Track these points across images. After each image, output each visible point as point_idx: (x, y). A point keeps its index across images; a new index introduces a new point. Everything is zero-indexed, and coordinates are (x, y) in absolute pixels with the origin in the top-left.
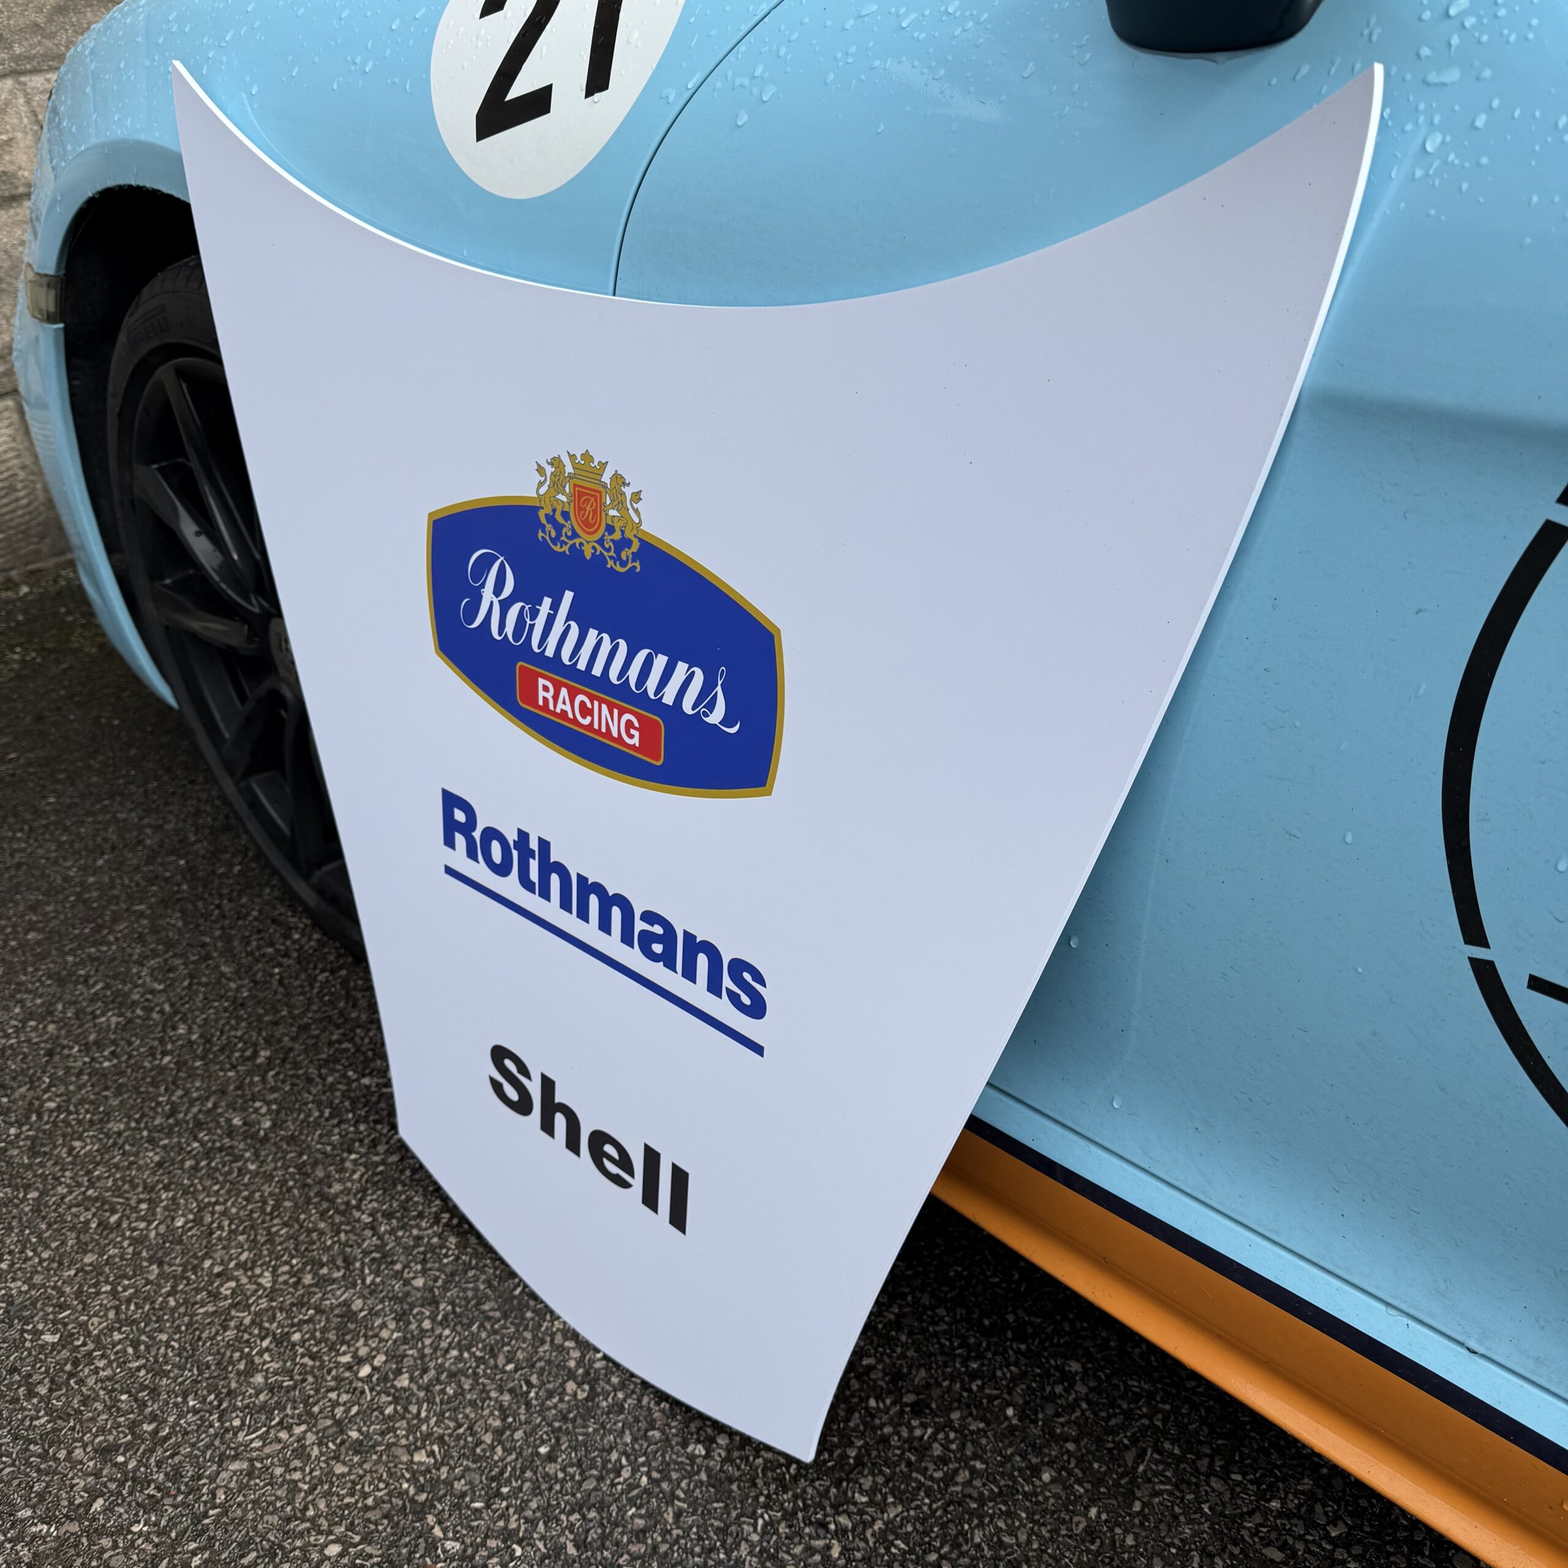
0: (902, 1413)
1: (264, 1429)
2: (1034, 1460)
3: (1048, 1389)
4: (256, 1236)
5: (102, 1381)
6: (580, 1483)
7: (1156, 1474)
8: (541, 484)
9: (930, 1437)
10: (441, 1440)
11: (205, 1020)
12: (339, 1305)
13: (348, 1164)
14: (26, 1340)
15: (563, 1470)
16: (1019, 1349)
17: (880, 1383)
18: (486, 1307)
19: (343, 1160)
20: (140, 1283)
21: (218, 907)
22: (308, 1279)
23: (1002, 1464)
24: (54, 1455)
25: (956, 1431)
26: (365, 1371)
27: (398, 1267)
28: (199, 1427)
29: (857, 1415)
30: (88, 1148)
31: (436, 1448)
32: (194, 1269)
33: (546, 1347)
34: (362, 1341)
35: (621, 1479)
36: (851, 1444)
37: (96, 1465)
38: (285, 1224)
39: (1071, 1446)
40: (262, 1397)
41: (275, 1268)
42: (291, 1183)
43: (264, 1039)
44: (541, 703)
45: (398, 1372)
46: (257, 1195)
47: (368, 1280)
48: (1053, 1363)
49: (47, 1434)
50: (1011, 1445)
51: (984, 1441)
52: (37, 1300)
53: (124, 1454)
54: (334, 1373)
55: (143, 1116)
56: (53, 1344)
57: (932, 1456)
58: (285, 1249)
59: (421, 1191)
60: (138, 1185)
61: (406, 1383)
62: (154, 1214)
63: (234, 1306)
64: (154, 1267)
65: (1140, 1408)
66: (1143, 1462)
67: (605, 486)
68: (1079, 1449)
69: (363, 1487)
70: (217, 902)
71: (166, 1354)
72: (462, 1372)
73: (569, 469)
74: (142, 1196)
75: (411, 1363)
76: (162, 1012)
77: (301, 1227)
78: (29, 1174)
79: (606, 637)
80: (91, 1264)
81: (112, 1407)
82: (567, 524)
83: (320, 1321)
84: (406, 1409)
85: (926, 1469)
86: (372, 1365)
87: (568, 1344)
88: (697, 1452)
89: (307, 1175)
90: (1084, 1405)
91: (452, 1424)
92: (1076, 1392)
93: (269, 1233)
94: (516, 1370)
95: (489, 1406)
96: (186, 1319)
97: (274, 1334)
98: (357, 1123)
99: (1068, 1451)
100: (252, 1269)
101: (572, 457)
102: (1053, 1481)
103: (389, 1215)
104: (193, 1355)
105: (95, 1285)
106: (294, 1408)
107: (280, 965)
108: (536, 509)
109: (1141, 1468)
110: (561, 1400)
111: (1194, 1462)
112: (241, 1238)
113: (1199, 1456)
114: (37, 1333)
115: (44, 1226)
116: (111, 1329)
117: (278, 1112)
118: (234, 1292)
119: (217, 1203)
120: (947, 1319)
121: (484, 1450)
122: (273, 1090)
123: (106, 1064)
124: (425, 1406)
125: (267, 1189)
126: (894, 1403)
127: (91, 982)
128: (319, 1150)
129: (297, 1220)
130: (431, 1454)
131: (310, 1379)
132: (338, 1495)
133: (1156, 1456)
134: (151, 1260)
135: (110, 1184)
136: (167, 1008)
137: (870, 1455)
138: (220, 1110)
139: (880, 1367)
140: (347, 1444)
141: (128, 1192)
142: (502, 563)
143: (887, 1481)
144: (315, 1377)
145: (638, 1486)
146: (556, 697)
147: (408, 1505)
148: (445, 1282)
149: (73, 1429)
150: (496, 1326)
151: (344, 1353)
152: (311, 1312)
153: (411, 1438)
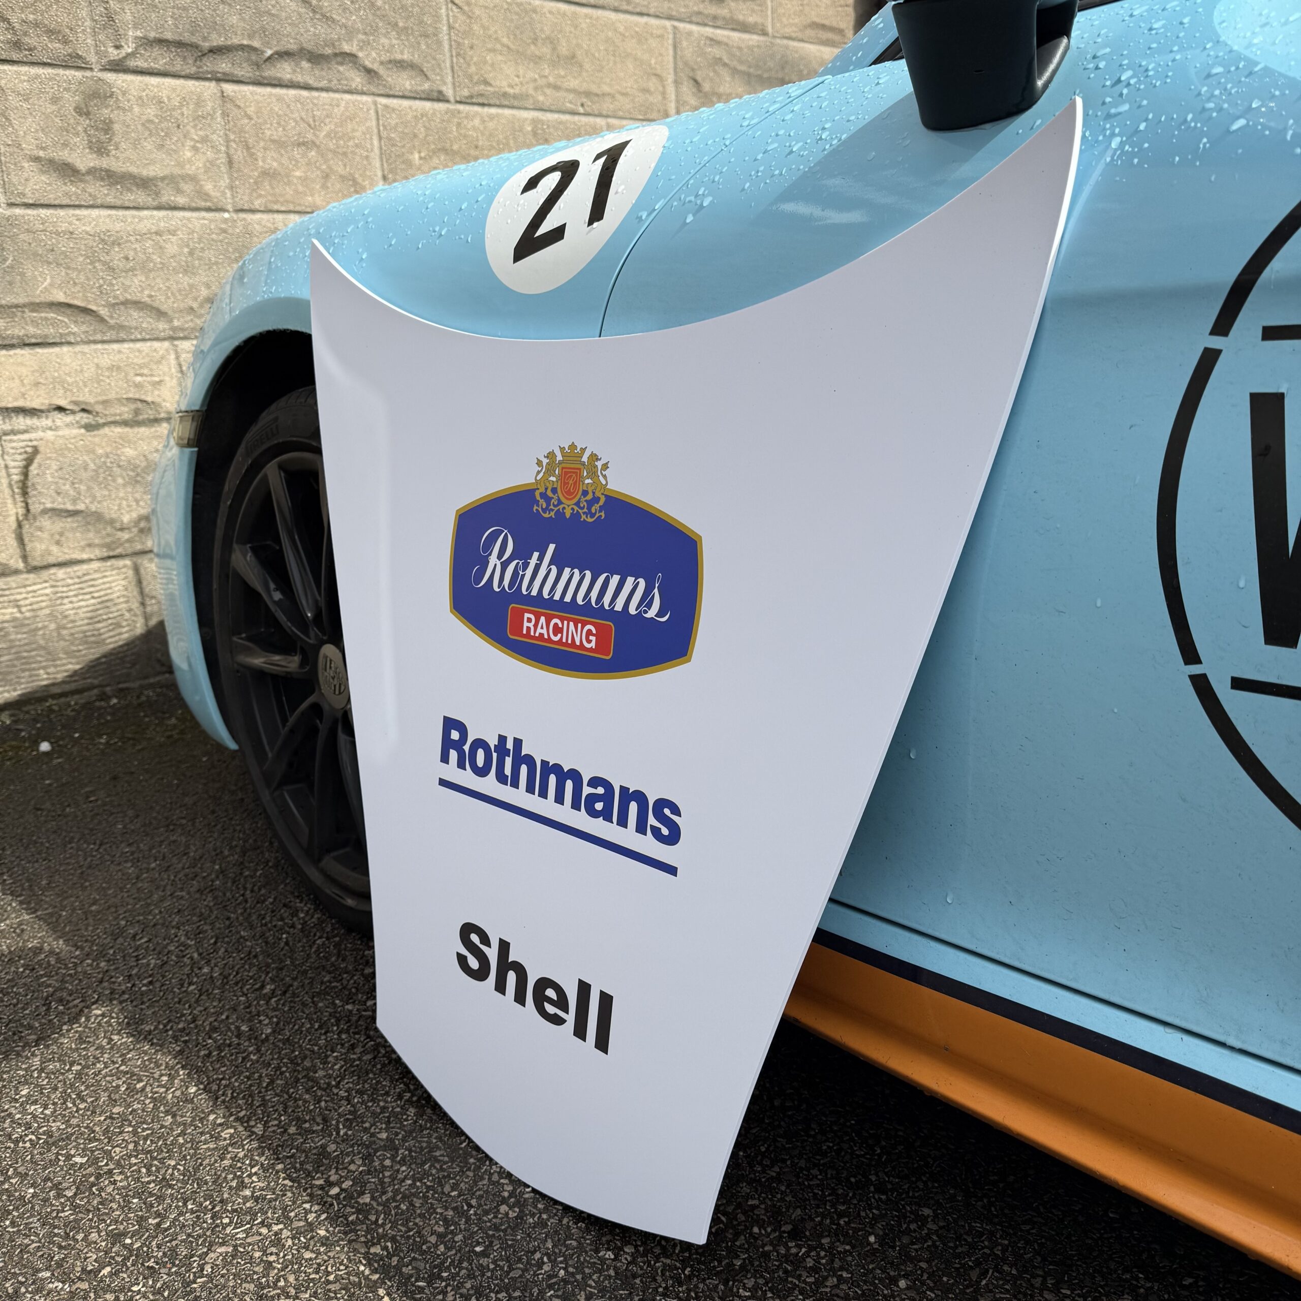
0: (781, 1237)
1: (248, 1226)
2: (892, 1273)
3: (905, 1226)
4: (252, 1101)
5: (118, 1189)
6: (508, 1273)
7: (996, 1287)
8: (539, 472)
9: (803, 1254)
10: (393, 1239)
11: (225, 964)
12: (317, 1147)
13: (330, 1059)
14: (59, 1160)
15: (494, 1262)
16: (880, 1199)
17: (762, 1217)
18: (438, 1153)
19: (327, 1057)
20: (156, 1126)
21: (243, 895)
22: (292, 1130)
23: (864, 1275)
24: (73, 1237)
25: (826, 1251)
26: (335, 1191)
27: (367, 1125)
28: (195, 1223)
29: (743, 1237)
30: (124, 1040)
31: (389, 1244)
32: (201, 1120)
33: (485, 1182)
34: (333, 1171)
35: (543, 1271)
36: (737, 1257)
37: (107, 1245)
38: (277, 1095)
39: (924, 1265)
40: (248, 1205)
41: (266, 1122)
42: (284, 1069)
43: (270, 978)
44: (525, 632)
45: (363, 1193)
46: (256, 1075)
47: (342, 1133)
48: (909, 1209)
49: (70, 1222)
50: (872, 1262)
51: (850, 1258)
52: (72, 1135)
53: (131, 1238)
54: (309, 1191)
55: (170, 1021)
56: (82, 1164)
57: (805, 1268)
58: (277, 1110)
59: (388, 1078)
60: (161, 1065)
61: (368, 1200)
62: (173, 1084)
63: (231, 1145)
64: (169, 1117)
65: (982, 1242)
66: (985, 1278)
67: (583, 464)
68: (930, 1266)
69: (327, 1268)
70: (242, 892)
71: (173, 1174)
72: (414, 1195)
73: (559, 457)
74: (163, 1072)
75: (374, 1187)
76: (192, 958)
77: (290, 1097)
78: (75, 1055)
79: (576, 571)
80: (118, 1113)
81: (126, 1206)
82: (555, 497)
83: (300, 1157)
84: (366, 1218)
85: (800, 1276)
86: (340, 1188)
87: (502, 1181)
88: (607, 1256)
89: (298, 1065)
90: (935, 1237)
91: (403, 1229)
92: (928, 1229)
93: (264, 1100)
94: (459, 1196)
95: (435, 1218)
96: (192, 1151)
97: (262, 1165)
98: (339, 1033)
99: (921, 1268)
100: (247, 1122)
101: (562, 449)
102: (908, 1288)
103: (361, 1093)
104: (195, 1175)
105: (119, 1127)
106: (275, 1213)
107: (288, 933)
108: (535, 490)
109: (984, 1282)
110: (495, 1217)
111: (1029, 1280)
112: (240, 1102)
113: (1034, 1276)
114: (69, 1157)
115: (83, 1088)
116: (130, 1156)
117: (278, 1023)
118: (232, 1136)
119: (222, 1079)
120: (819, 1177)
121: (429, 1248)
122: (274, 1010)
123: (144, 989)
124: (382, 1216)
125: (264, 1072)
126: (774, 1231)
127: (138, 937)
128: (308, 1049)
129: (287, 1093)
130: (385, 1248)
131: (289, 1194)
132: (305, 1273)
133: (996, 1274)
134: (167, 1113)
135: (139, 1063)
136: (196, 955)
137: (753, 1265)
138: (231, 1021)
139: (763, 1206)
140: (316, 1239)
141: (153, 1069)
142: (506, 535)
143: (766, 1284)
144: (293, 1193)
145: (556, 1276)
146: (536, 626)
147: (363, 1282)
148: (404, 1137)
149: (91, 1220)
150: (445, 1167)
151: (319, 1178)
152: (294, 1151)
153: (369, 1237)
